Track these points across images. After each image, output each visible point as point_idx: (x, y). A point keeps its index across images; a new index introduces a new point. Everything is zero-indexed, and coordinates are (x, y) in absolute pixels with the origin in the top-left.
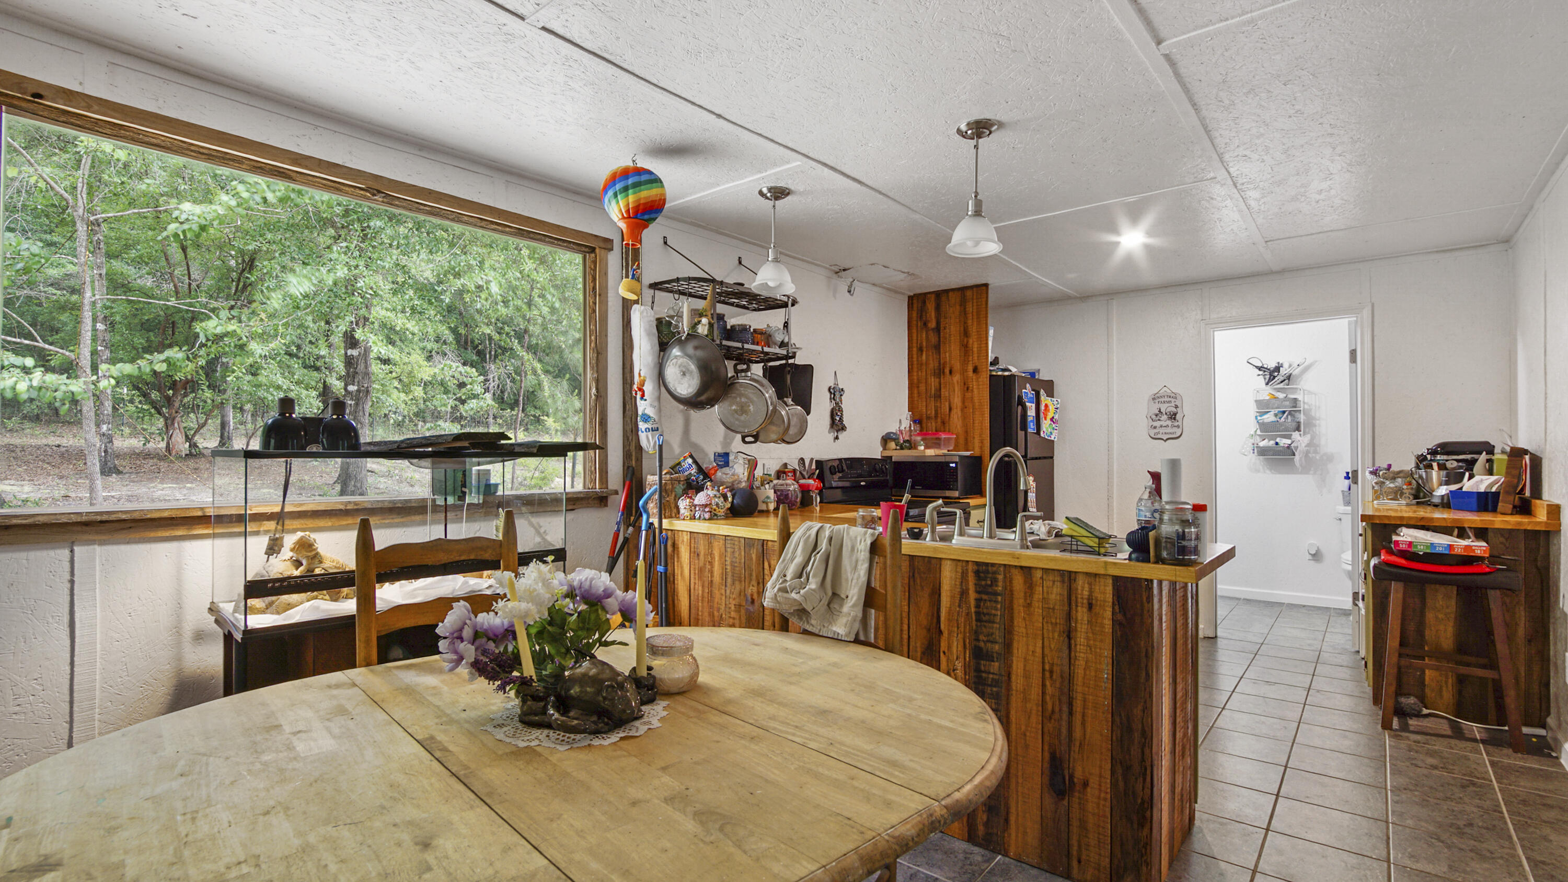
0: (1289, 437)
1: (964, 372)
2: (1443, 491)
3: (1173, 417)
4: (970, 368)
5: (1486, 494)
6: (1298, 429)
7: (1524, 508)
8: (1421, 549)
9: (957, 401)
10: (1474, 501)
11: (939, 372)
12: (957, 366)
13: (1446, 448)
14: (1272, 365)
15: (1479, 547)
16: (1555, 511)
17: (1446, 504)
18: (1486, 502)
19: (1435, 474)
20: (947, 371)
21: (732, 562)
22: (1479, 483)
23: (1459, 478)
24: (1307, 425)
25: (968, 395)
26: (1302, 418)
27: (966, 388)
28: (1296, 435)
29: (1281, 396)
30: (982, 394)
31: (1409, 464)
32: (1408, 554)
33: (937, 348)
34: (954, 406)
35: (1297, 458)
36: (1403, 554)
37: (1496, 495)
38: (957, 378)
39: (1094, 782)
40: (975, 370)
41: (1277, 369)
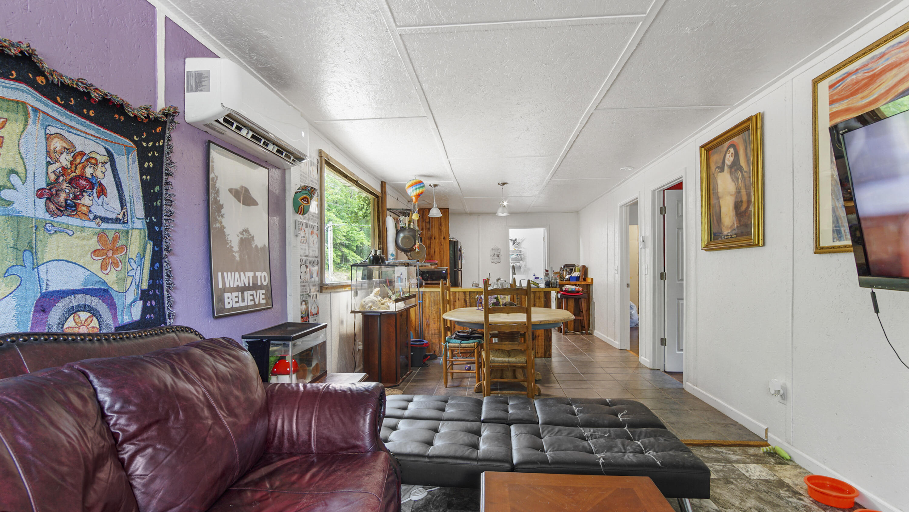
0: (519, 262)
1: (440, 238)
2: (567, 277)
3: (498, 256)
4: (442, 238)
5: (577, 277)
6: (522, 260)
7: (585, 280)
8: (570, 290)
9: (437, 249)
10: (575, 279)
11: (430, 238)
12: (437, 236)
13: (566, 266)
14: (514, 239)
15: (581, 289)
16: (592, 279)
17: (569, 280)
18: (577, 279)
19: (565, 272)
20: (433, 238)
21: (434, 300)
22: (576, 274)
23: (571, 274)
24: (524, 259)
25: (442, 247)
26: (523, 256)
27: (441, 244)
28: (521, 262)
29: (517, 249)
30: (447, 247)
31: (559, 271)
32: (567, 291)
33: (429, 229)
34: (436, 251)
35: (522, 269)
36: (565, 291)
37: (579, 277)
38: (437, 241)
39: (540, 335)
40: (444, 238)
41: (516, 240)
